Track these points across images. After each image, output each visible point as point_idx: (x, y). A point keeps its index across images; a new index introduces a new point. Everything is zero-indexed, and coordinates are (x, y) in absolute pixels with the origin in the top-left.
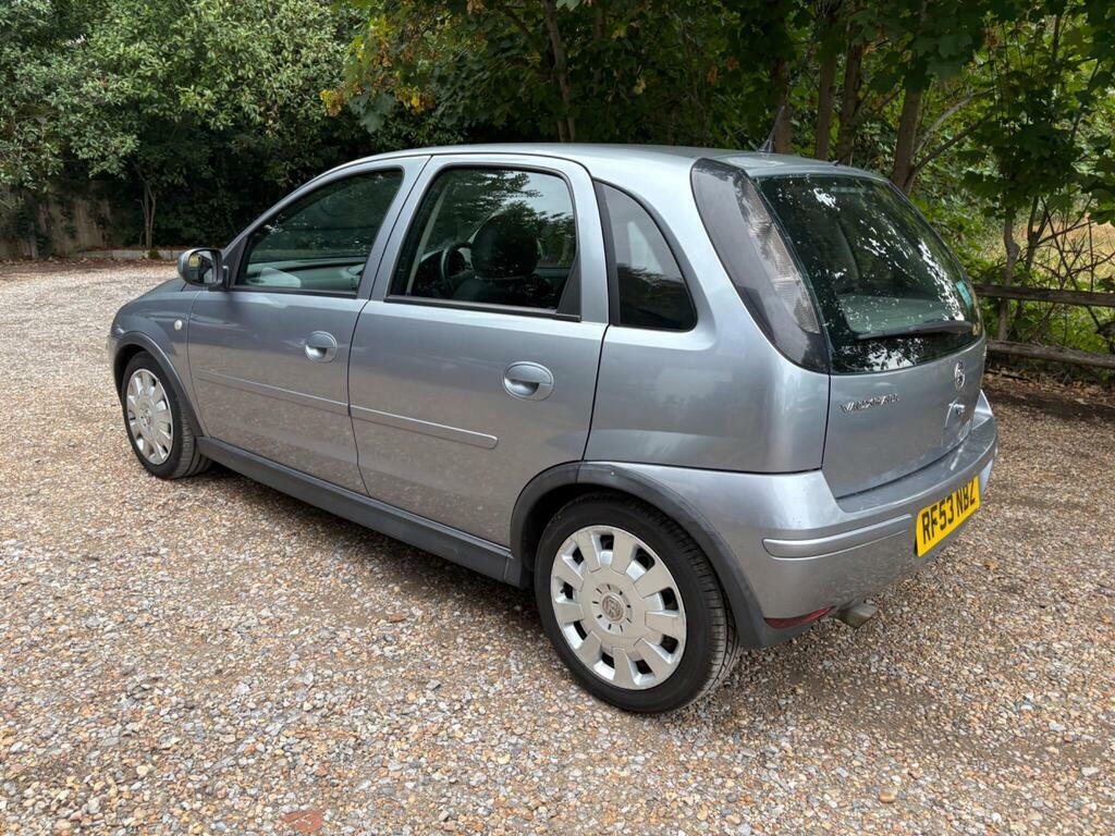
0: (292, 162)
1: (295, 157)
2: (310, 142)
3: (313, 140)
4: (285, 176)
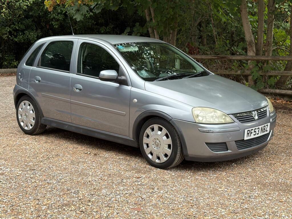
0: (10, 27)
1: (11, 25)
2: (18, 17)
3: (19, 16)
4: (6, 34)
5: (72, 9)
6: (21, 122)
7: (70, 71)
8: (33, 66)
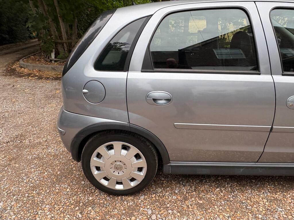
6: (101, 179)
7: (259, 71)
8: (127, 70)
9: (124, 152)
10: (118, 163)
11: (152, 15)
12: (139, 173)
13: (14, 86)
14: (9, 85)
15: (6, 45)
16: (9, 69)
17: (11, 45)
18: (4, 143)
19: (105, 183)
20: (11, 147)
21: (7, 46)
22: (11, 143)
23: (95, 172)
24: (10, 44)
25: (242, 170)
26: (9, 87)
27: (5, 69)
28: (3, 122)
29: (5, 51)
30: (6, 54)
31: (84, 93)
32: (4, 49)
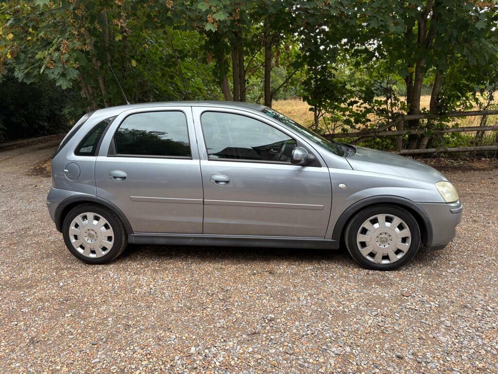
5: (53, 73)
6: (78, 247)
7: (192, 157)
8: (97, 155)
9: (95, 222)
10: (92, 232)
11: (117, 116)
12: (108, 242)
13: (36, 186)
14: (31, 185)
15: (43, 137)
16: (38, 168)
17: (52, 137)
18: (9, 233)
19: (80, 250)
20: (15, 236)
21: (45, 138)
22: (15, 234)
23: (73, 240)
24: (49, 136)
25: (191, 240)
26: (30, 187)
27: (32, 167)
28: (13, 218)
29: (41, 145)
30: (40, 149)
31: (66, 172)
32: (39, 142)
